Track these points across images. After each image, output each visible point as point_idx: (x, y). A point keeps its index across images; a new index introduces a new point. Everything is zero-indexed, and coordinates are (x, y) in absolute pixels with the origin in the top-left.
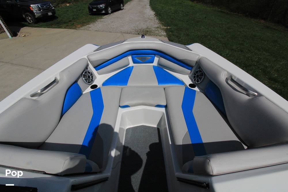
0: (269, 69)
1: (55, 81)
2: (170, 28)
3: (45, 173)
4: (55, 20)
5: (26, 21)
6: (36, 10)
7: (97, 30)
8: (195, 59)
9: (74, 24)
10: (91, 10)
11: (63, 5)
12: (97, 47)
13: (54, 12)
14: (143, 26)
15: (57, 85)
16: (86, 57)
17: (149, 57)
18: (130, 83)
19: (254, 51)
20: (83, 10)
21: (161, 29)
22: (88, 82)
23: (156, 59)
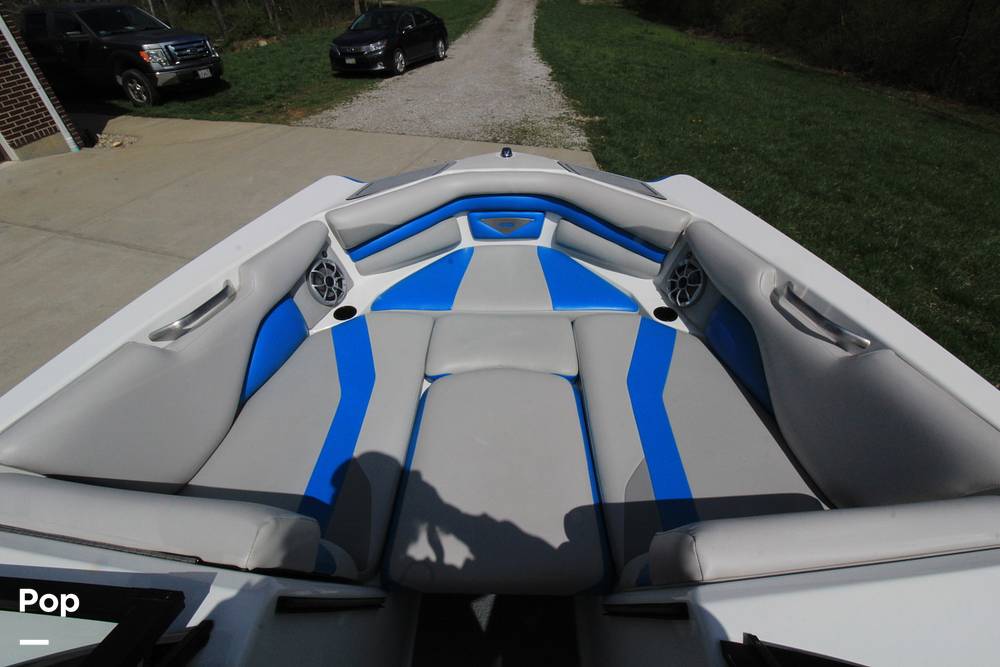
0: (944, 262)
1: (225, 294)
2: (600, 122)
3: (201, 562)
4: (220, 94)
5: (127, 98)
6: (160, 62)
7: (359, 126)
8: (675, 226)
9: (280, 106)
10: (337, 61)
11: (247, 44)
12: (358, 186)
13: (217, 68)
14: (511, 113)
15: (229, 306)
16: (321, 217)
17: (525, 220)
18: (462, 302)
19: (892, 200)
20: (312, 60)
21: (570, 124)
22: (328, 299)
23: (549, 226)
